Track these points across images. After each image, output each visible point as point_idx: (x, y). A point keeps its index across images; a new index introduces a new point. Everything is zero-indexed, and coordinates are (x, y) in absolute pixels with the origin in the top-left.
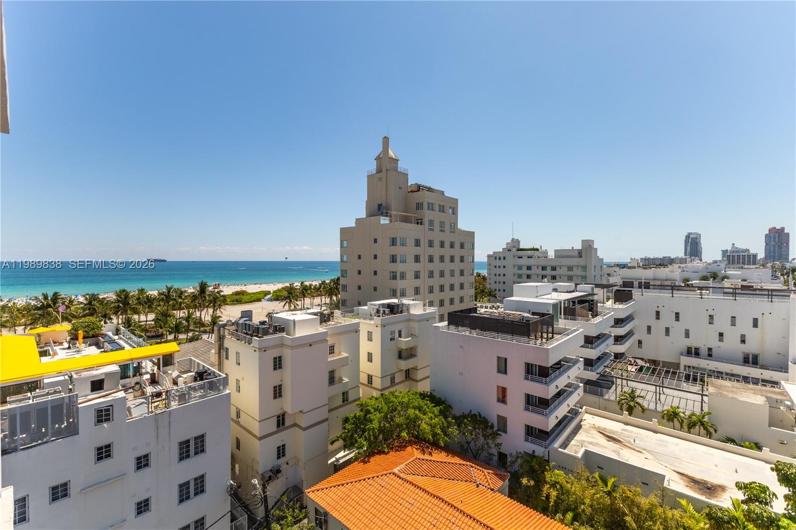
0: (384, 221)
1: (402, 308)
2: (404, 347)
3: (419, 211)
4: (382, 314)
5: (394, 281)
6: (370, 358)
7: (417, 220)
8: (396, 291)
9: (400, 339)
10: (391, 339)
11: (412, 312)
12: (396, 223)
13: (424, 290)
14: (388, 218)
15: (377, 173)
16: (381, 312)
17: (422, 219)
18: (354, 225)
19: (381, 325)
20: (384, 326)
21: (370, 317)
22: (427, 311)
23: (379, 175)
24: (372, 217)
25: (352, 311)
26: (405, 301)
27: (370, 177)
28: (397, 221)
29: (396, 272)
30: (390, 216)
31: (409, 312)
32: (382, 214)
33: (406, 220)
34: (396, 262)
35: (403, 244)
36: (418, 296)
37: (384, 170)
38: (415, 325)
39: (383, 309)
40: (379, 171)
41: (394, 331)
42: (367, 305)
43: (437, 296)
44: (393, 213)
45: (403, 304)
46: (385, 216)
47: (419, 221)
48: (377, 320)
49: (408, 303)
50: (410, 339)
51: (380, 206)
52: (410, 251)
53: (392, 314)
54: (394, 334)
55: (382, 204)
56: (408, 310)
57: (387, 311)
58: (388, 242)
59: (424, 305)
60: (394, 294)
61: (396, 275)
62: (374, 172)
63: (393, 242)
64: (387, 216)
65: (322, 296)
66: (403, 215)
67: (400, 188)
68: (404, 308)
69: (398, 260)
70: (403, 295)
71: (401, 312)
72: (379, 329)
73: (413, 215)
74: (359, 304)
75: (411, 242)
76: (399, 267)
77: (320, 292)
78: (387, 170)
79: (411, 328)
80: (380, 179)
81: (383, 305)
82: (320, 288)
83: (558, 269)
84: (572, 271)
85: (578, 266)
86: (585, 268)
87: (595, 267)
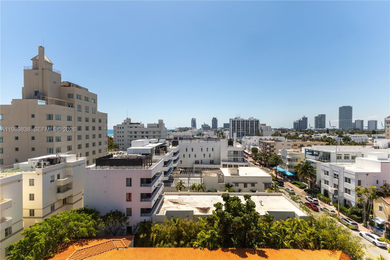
0: (41, 102)
1: (60, 160)
2: (62, 184)
3: (70, 99)
4: (43, 166)
5: (51, 143)
6: (32, 198)
8: (52, 149)
9: (58, 180)
10: (51, 181)
13: (75, 147)
16: (42, 164)
17: (73, 104)
19: (43, 173)
20: (45, 174)
21: (32, 169)
23: (35, 71)
24: (29, 99)
26: (62, 155)
28: (53, 104)
29: (52, 137)
30: (47, 100)
32: (39, 98)
33: (60, 103)
35: (59, 119)
37: (40, 69)
39: (44, 162)
40: (35, 68)
42: (27, 161)
44: (50, 98)
45: (60, 157)
47: (70, 105)
48: (39, 170)
49: (64, 156)
50: (67, 178)
51: (36, 92)
53: (51, 164)
56: (65, 161)
57: (47, 163)
60: (50, 151)
61: (52, 139)
63: (50, 117)
64: (44, 100)
68: (62, 160)
70: (59, 151)
71: (60, 163)
72: (41, 176)
73: (66, 101)
78: (43, 69)
79: (67, 171)
80: (36, 74)
81: (44, 160)
83: (149, 132)
84: (155, 133)
85: (157, 131)
86: (160, 132)
87: (164, 131)
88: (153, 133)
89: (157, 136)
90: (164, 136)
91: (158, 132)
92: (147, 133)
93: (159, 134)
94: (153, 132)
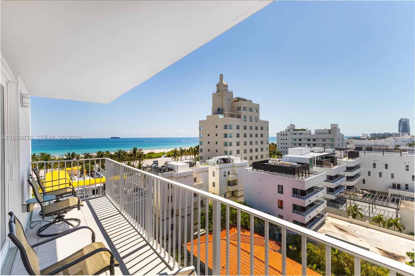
0: (221, 116)
1: (230, 160)
2: (231, 180)
3: (239, 111)
4: (220, 163)
5: (226, 147)
6: (214, 185)
7: (238, 116)
8: (227, 152)
9: (229, 176)
10: (224, 176)
11: (235, 162)
12: (227, 118)
13: (242, 152)
14: (222, 115)
15: (217, 92)
16: (219, 162)
17: (240, 115)
18: (206, 119)
19: (219, 168)
20: (221, 169)
21: (214, 165)
22: (243, 162)
23: (218, 94)
24: (215, 115)
25: (205, 162)
26: (231, 157)
27: (213, 95)
28: (227, 117)
29: (227, 142)
30: (224, 114)
31: (233, 162)
32: (220, 113)
33: (232, 116)
34: (227, 137)
35: (230, 128)
36: (238, 155)
37: (221, 91)
38: (236, 169)
39: (220, 161)
40: (218, 91)
41: (226, 172)
42: (212, 159)
43: (248, 155)
44: (225, 112)
45: (230, 158)
46: (221, 114)
47: (239, 116)
48: (217, 166)
49: (232, 158)
50: (234, 176)
51: (219, 109)
52: (234, 131)
53: (225, 163)
54: (226, 173)
55: (219, 108)
56: (233, 161)
57: (222, 162)
58: (223, 127)
59: (241, 159)
60: (226, 153)
61: (227, 144)
62: (216, 92)
63: (226, 127)
64: (222, 114)
65: (190, 155)
66: (230, 113)
67: (229, 100)
68: (231, 160)
69: (228, 136)
70: (231, 154)
71: (229, 162)
72: (218, 170)
73: (236, 113)
74: (209, 159)
75: (234, 127)
76: (228, 140)
77: (190, 153)
78: (222, 91)
79: (235, 170)
80: (219, 96)
81: (220, 159)
82: (190, 151)
83: (317, 140)
84: (325, 141)
85: (328, 139)
86: (332, 139)
87: (339, 139)
88: (323, 141)
89: (328, 144)
90: (339, 144)
91: (330, 140)
92: (314, 140)
93: (332, 143)
94: (323, 139)
